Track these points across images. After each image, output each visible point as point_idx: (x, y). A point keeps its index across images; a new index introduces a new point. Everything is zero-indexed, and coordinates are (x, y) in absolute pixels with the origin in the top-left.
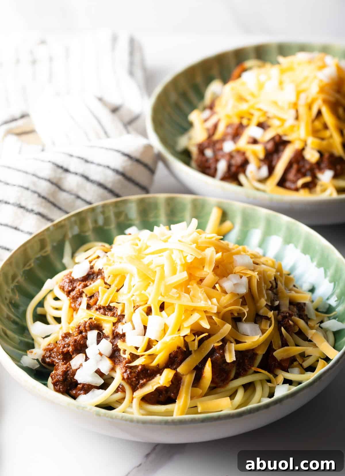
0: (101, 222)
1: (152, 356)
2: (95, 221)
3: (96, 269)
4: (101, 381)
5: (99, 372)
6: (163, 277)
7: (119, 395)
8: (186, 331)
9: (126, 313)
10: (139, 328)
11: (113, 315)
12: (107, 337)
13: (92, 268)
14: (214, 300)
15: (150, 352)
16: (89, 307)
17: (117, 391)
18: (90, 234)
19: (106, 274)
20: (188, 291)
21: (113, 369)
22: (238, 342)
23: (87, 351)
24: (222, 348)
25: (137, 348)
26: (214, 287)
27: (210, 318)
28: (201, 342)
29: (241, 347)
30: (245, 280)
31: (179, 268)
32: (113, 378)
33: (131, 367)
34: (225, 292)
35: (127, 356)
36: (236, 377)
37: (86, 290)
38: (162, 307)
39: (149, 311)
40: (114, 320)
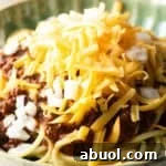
0: (28, 13)
1: (70, 115)
2: (23, 12)
3: (23, 48)
4: (27, 137)
5: (26, 129)
6: (77, 49)
7: (43, 148)
8: (98, 95)
9: (48, 81)
10: (59, 91)
11: (37, 83)
12: (32, 101)
13: (20, 46)
14: (121, 69)
15: (68, 111)
16: (18, 77)
17: (41, 145)
18: (19, 23)
19: (31, 50)
20: (99, 61)
21: (38, 127)
22: (141, 104)
23: (16, 112)
24: (129, 109)
25: (57, 109)
26: (120, 57)
27: (118, 84)
28: (110, 104)
29: (144, 108)
30: (144, 50)
31: (91, 41)
32: (37, 134)
33: (52, 125)
34: (129, 61)
35: (48, 116)
36: (140, 133)
37: (15, 63)
38: (78, 74)
39: (66, 78)
40: (38, 86)
